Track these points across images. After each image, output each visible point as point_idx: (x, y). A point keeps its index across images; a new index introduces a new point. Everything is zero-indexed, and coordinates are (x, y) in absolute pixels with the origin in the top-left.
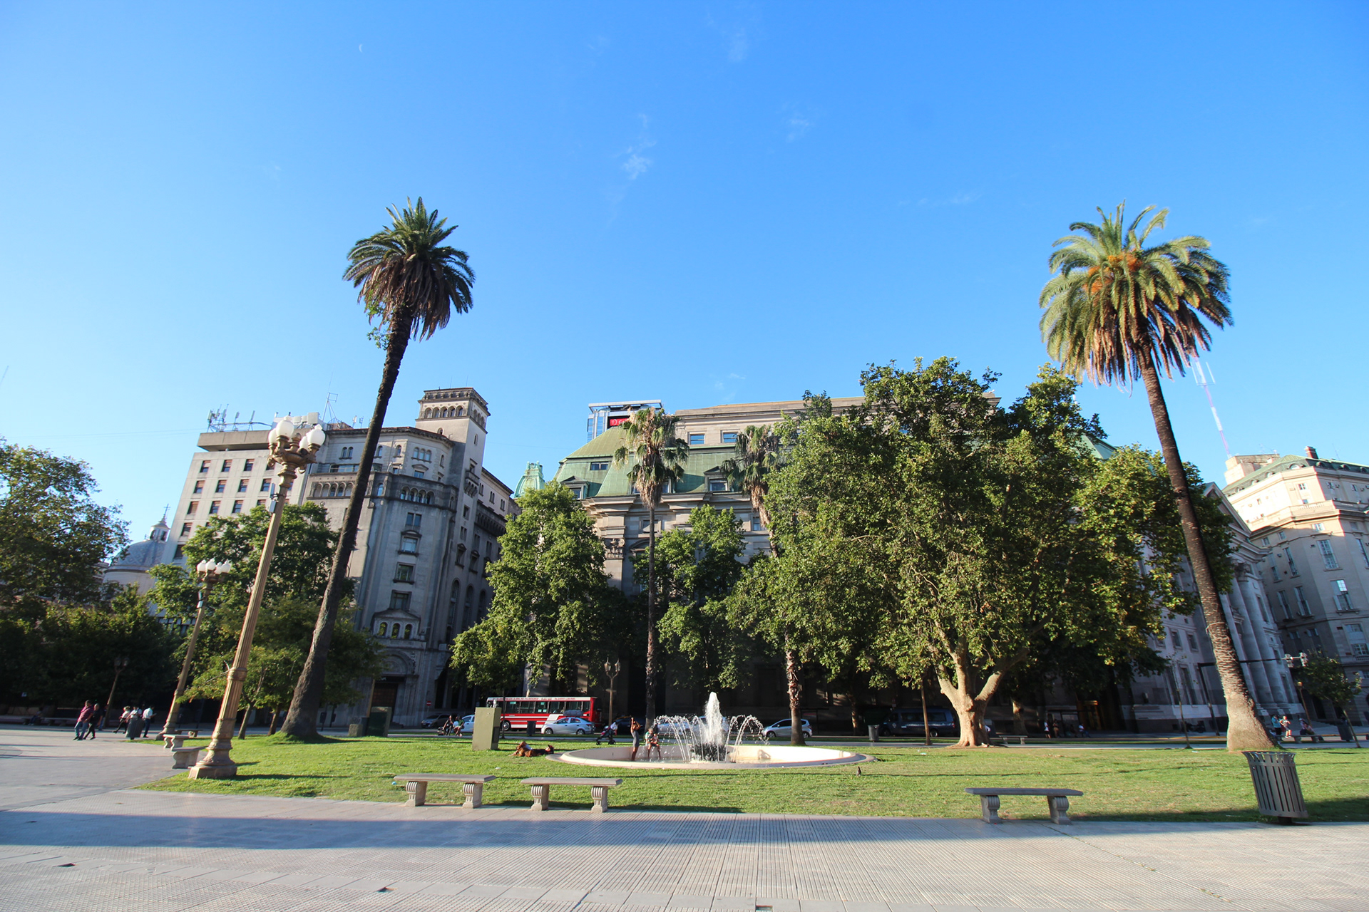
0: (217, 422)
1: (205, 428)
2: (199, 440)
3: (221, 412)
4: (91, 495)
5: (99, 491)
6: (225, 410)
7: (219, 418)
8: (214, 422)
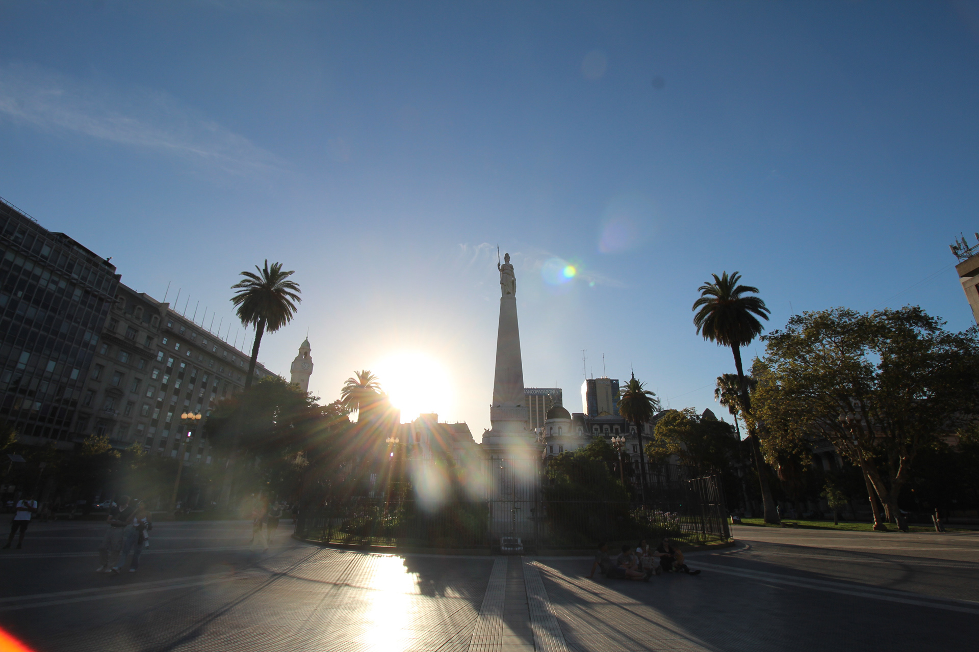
0: (963, 251)
1: (956, 261)
2: (959, 272)
3: (960, 241)
4: (941, 328)
5: (945, 323)
6: (963, 239)
7: (962, 248)
8: (960, 252)
